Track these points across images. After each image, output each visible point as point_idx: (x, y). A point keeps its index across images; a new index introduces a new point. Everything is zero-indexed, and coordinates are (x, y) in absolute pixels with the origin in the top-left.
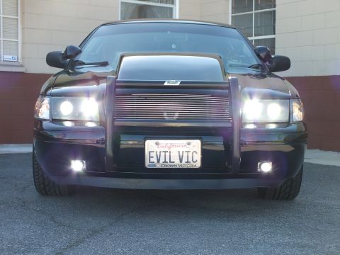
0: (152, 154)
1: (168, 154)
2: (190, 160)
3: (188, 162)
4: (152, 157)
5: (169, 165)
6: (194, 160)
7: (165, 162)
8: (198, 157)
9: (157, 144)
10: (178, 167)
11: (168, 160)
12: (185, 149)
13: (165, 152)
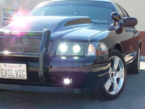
0: (3, 71)
1: (10, 71)
2: (21, 75)
3: (20, 76)
4: (3, 72)
5: (11, 77)
6: (23, 75)
7: (9, 75)
8: (25, 74)
9: (5, 65)
10: (15, 78)
11: (10, 74)
12: (18, 69)
13: (9, 70)
